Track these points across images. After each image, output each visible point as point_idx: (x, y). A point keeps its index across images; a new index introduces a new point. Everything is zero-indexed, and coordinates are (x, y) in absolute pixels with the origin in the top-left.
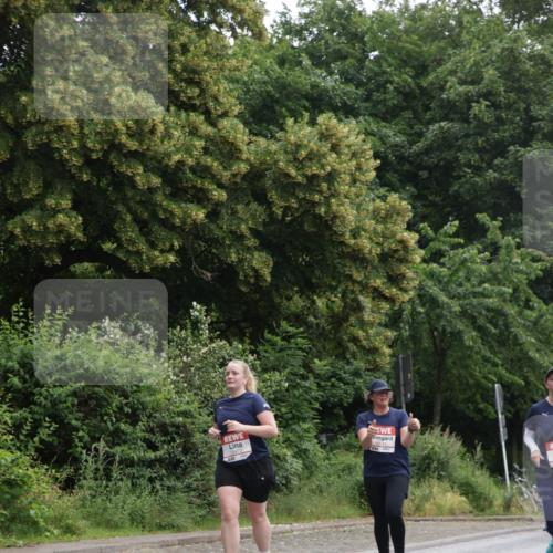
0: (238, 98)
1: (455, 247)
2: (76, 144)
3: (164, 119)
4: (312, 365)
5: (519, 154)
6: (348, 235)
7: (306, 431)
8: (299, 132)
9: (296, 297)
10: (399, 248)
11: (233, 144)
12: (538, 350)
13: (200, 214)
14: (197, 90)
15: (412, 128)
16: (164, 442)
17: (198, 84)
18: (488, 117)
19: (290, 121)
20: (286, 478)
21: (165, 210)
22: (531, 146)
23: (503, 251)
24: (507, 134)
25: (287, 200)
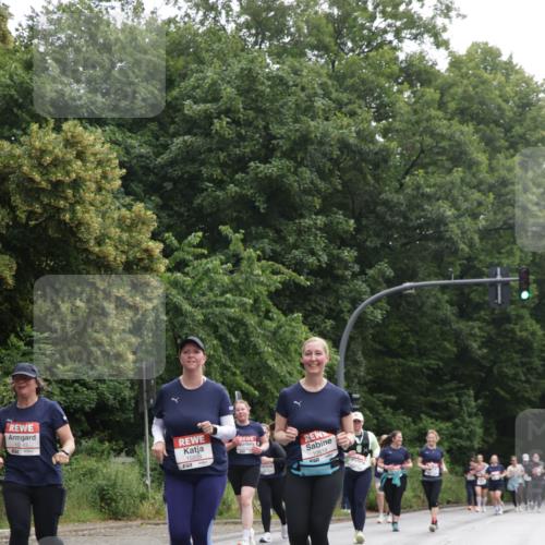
1: (199, 257)
5: (259, 170)
6: (92, 243)
8: (44, 137)
10: (145, 256)
12: (276, 360)
15: (157, 140)
18: (229, 133)
19: (35, 127)
22: (270, 163)
23: (244, 264)
24: (248, 150)
25: (31, 205)
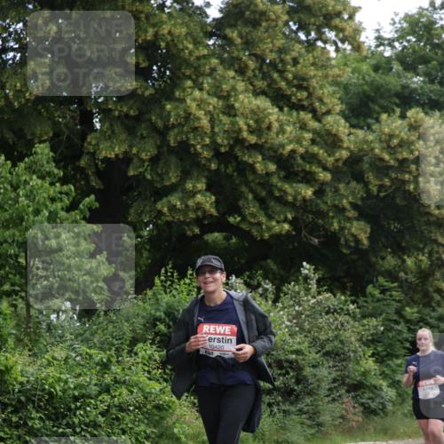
0: (340, 99)
2: (207, 141)
3: (278, 118)
4: (403, 312)
6: (433, 207)
7: (399, 366)
8: (392, 124)
9: (389, 257)
11: (335, 135)
13: (308, 192)
14: (305, 94)
16: (280, 375)
17: (306, 89)
19: (384, 116)
20: (382, 404)
21: (280, 190)
25: (381, 180)
